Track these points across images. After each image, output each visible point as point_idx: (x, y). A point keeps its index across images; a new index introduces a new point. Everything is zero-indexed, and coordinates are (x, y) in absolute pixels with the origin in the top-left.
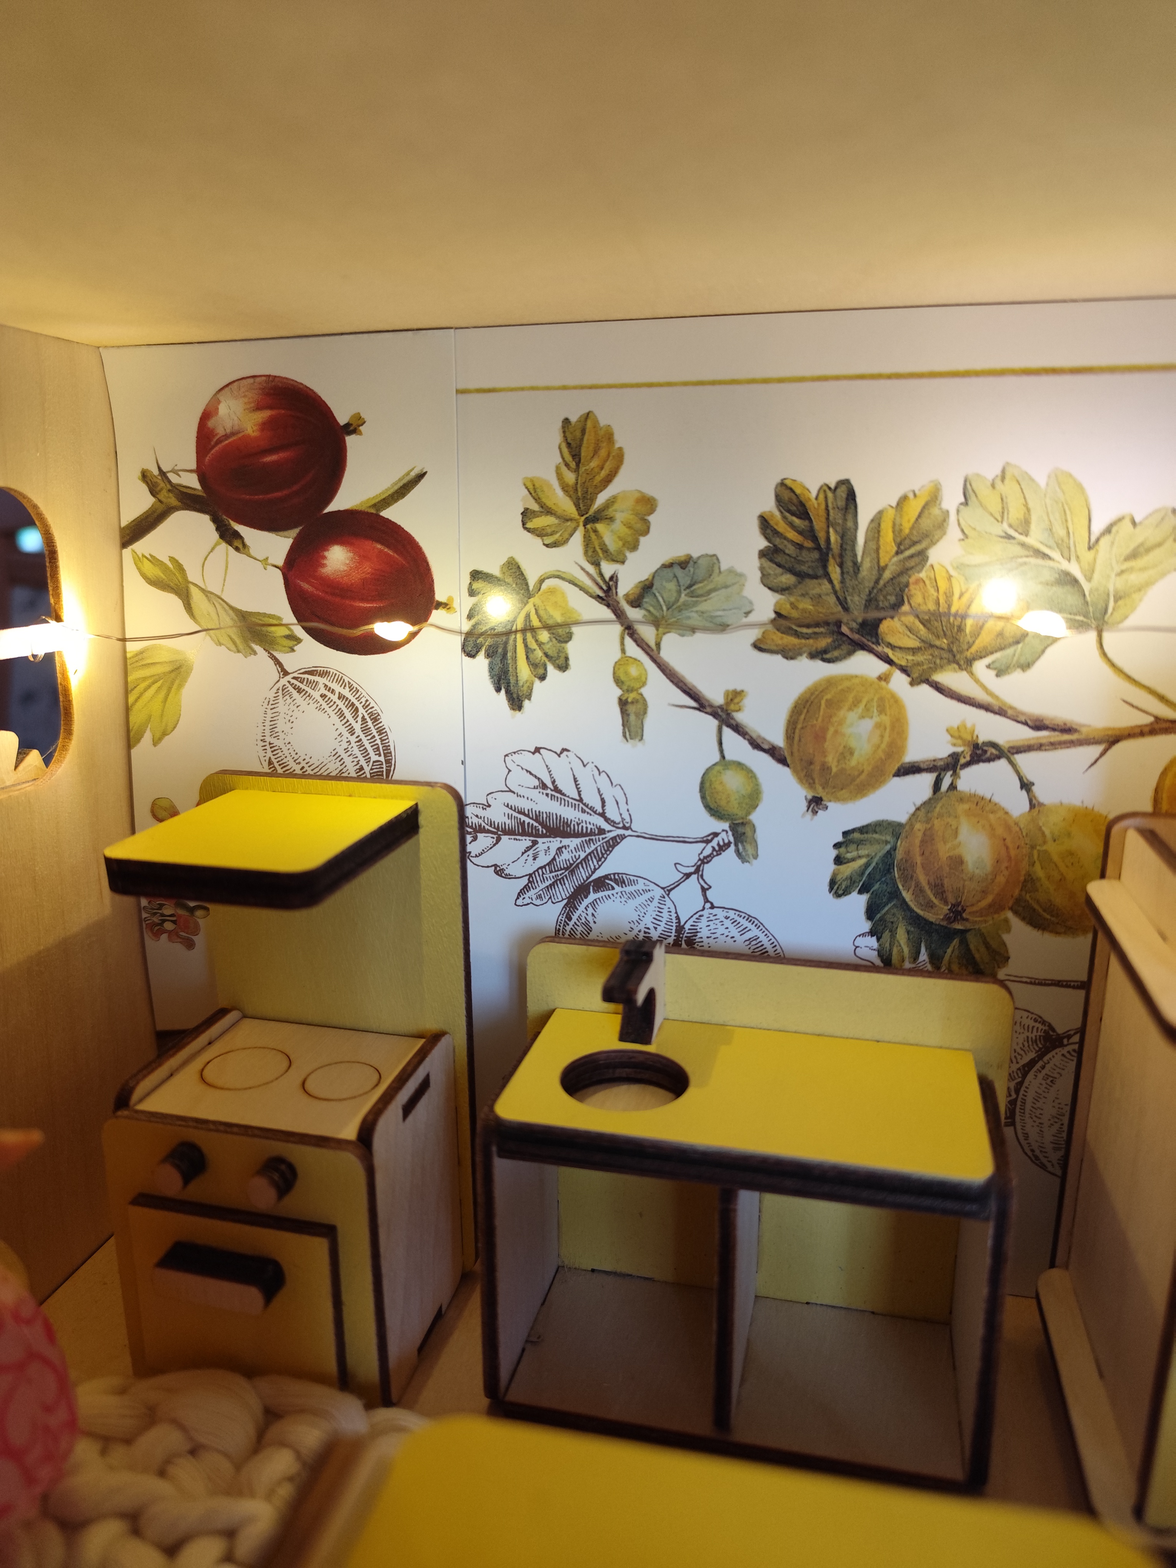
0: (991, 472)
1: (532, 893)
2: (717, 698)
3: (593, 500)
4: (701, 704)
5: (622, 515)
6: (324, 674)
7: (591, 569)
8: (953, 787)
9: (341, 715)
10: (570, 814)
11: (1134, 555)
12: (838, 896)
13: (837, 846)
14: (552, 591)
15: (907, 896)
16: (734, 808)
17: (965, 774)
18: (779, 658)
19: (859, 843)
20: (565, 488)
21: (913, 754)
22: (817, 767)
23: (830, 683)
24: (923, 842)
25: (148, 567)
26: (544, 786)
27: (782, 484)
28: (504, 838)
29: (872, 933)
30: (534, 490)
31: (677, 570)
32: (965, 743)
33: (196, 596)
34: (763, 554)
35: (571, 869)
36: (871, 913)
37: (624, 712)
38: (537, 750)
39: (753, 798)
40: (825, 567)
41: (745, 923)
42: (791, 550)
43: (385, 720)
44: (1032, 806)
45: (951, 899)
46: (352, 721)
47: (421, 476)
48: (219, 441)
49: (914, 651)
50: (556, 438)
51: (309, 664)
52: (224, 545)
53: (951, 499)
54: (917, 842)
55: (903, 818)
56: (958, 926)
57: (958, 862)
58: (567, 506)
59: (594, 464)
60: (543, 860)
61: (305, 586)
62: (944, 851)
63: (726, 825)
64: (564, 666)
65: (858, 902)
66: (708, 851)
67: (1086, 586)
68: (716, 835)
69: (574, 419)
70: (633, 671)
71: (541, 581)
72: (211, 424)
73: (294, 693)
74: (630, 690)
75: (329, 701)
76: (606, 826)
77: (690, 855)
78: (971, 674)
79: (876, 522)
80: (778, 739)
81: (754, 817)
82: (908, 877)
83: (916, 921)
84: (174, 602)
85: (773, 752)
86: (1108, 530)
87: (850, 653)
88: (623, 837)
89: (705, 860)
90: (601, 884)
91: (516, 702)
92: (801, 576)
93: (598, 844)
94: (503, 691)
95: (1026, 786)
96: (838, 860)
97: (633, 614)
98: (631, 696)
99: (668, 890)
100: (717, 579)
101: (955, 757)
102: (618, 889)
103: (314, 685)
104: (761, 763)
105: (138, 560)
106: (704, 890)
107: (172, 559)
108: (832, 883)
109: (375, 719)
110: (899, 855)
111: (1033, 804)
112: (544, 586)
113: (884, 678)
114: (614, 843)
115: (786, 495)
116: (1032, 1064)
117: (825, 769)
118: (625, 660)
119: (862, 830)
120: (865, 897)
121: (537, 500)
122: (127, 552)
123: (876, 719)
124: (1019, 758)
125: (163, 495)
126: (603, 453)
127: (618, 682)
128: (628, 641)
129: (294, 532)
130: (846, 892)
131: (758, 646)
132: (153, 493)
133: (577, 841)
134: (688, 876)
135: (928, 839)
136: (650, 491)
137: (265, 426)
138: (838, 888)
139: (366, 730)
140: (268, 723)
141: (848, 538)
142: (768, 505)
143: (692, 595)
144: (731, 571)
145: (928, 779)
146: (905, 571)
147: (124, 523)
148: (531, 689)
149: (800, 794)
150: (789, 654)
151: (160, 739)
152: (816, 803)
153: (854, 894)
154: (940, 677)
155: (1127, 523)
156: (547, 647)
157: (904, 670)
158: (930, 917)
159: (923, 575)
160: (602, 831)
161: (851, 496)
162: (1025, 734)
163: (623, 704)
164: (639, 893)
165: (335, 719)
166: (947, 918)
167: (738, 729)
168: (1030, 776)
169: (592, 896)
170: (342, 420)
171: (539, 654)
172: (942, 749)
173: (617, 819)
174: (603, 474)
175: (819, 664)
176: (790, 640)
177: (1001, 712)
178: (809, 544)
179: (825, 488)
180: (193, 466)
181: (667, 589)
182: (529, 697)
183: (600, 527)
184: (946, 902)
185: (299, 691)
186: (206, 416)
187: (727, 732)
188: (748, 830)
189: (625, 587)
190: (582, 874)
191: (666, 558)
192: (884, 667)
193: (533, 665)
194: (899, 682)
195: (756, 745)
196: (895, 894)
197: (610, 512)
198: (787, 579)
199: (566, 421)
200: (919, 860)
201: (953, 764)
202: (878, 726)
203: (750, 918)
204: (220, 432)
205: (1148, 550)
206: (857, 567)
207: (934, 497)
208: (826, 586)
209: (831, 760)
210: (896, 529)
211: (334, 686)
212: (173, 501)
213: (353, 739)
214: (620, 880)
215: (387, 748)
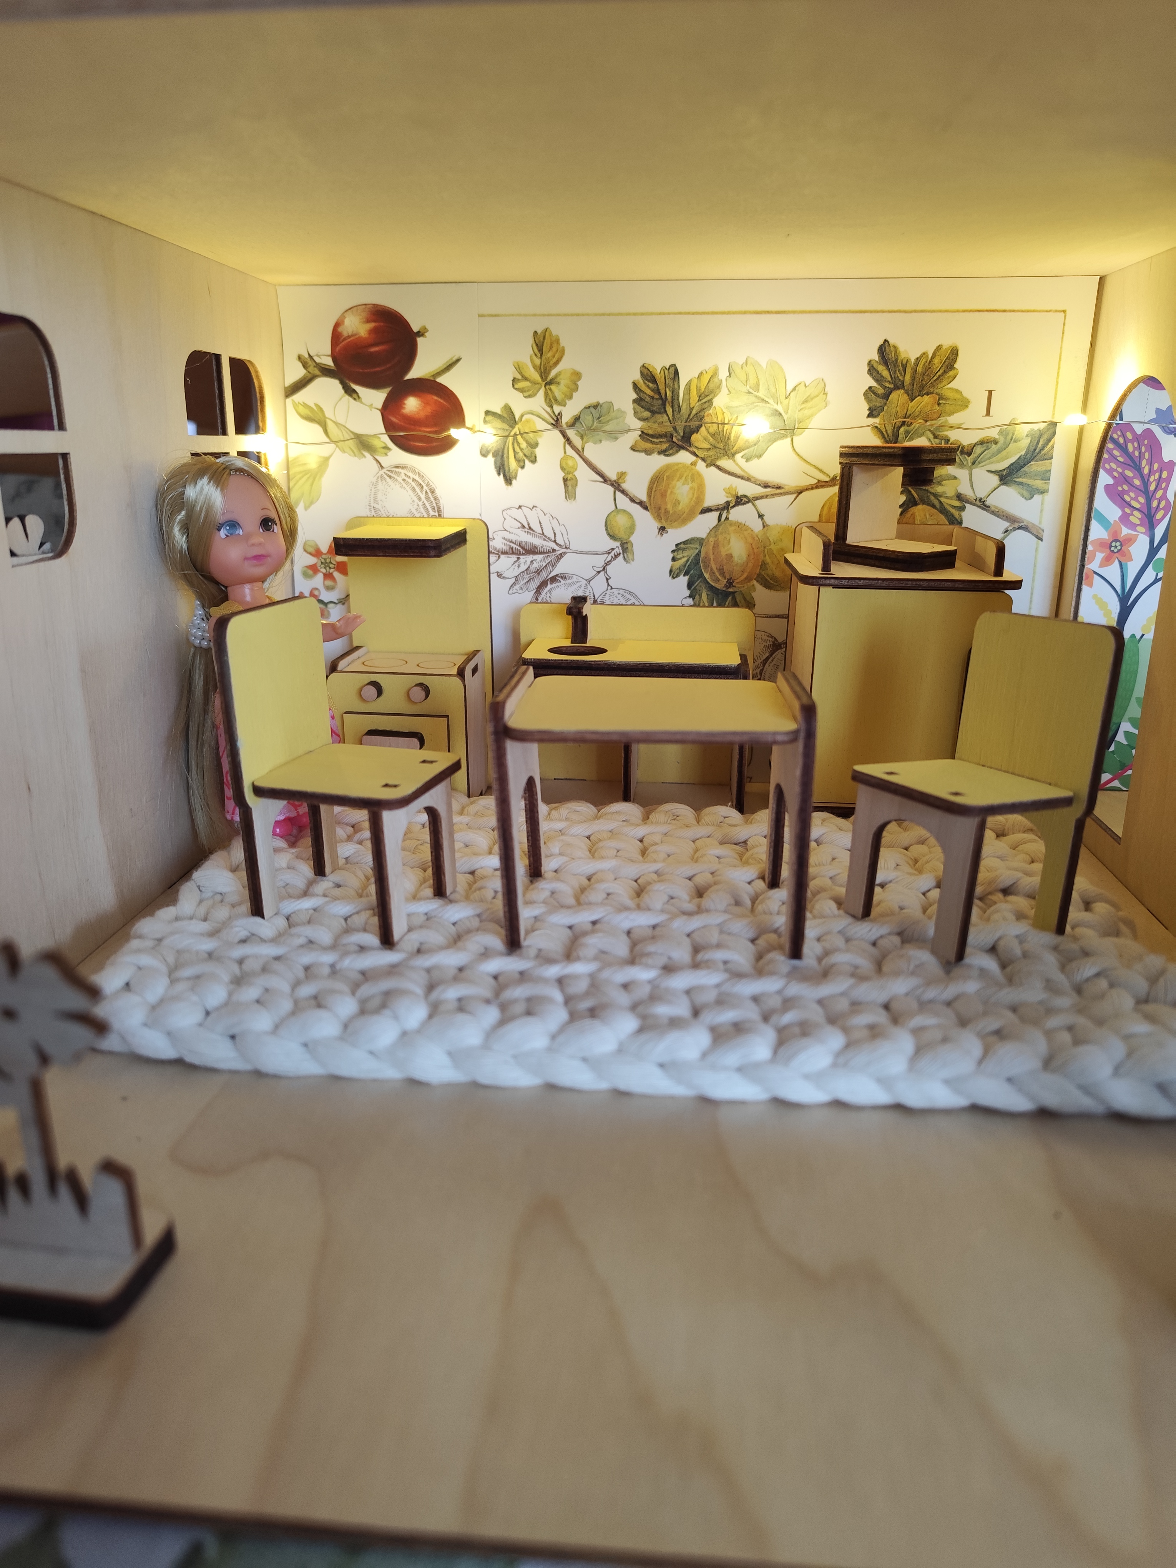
0: (741, 361)
1: (517, 587)
2: (613, 476)
3: (549, 374)
4: (605, 480)
5: (564, 381)
6: (404, 468)
7: (548, 409)
8: (727, 518)
9: (414, 490)
10: (537, 542)
11: (806, 401)
12: (674, 578)
13: (673, 551)
14: (528, 421)
15: (707, 576)
16: (622, 535)
17: (732, 511)
18: (643, 454)
19: (684, 549)
20: (535, 367)
21: (707, 504)
22: (662, 511)
23: (668, 467)
24: (714, 547)
25: (301, 409)
26: (524, 527)
27: (643, 366)
28: (502, 557)
29: (690, 596)
30: (519, 368)
31: (592, 409)
32: (733, 496)
33: (330, 425)
34: (634, 401)
35: (538, 572)
36: (689, 586)
37: (566, 485)
38: (520, 507)
39: (631, 529)
40: (665, 408)
41: (628, 596)
42: (648, 399)
43: (438, 493)
44: (764, 527)
45: (728, 577)
46: (420, 493)
47: (458, 360)
48: (345, 339)
49: (708, 450)
50: (530, 340)
51: (396, 463)
52: (347, 397)
53: (723, 374)
54: (711, 547)
55: (704, 536)
56: (731, 590)
57: (730, 556)
58: (536, 376)
59: (550, 354)
60: (523, 568)
61: (394, 419)
62: (724, 551)
63: (618, 544)
64: (534, 461)
65: (683, 580)
66: (609, 558)
67: (785, 417)
68: (613, 549)
69: (539, 332)
70: (570, 463)
71: (522, 416)
72: (340, 329)
73: (388, 479)
74: (569, 473)
75: (407, 483)
76: (556, 547)
77: (600, 561)
78: (734, 461)
79: (688, 385)
80: (644, 498)
81: (632, 539)
82: (707, 566)
83: (711, 588)
84: (317, 429)
85: (641, 504)
86: (794, 389)
87: (677, 452)
88: (565, 553)
89: (607, 564)
90: (554, 579)
91: (508, 481)
92: (653, 413)
93: (552, 557)
94: (502, 475)
95: (761, 516)
96: (674, 559)
97: (571, 433)
98: (569, 477)
99: (589, 581)
100: (612, 414)
101: (728, 503)
102: (563, 582)
103: (399, 474)
104: (635, 509)
105: (295, 406)
106: (607, 580)
107: (316, 405)
108: (671, 571)
109: (433, 492)
110: (702, 555)
111: (764, 526)
112: (524, 419)
113: (694, 464)
114: (561, 556)
115: (645, 371)
116: (768, 658)
117: (667, 511)
118: (566, 457)
119: (685, 543)
120: (687, 578)
121: (520, 373)
122: (289, 401)
123: (690, 485)
124: (757, 502)
125: (311, 369)
126: (554, 349)
127: (562, 469)
128: (567, 446)
129: (388, 390)
130: (678, 575)
131: (633, 449)
132: (305, 366)
133: (541, 556)
134: (599, 572)
135: (716, 546)
136: (578, 369)
137: (371, 331)
138: (673, 574)
139: (427, 498)
140: (372, 496)
141: (675, 393)
142: (637, 377)
143: (600, 422)
144: (619, 410)
145: (716, 514)
146: (702, 410)
147: (287, 385)
148: (516, 474)
149: (655, 525)
150: (648, 452)
151: (309, 507)
152: (662, 529)
153: (681, 576)
154: (719, 463)
155: (802, 386)
156: (525, 451)
157: (703, 459)
158: (718, 586)
159: (711, 412)
160: (554, 550)
161: (676, 372)
162: (760, 490)
163: (565, 480)
164: (574, 583)
165: (411, 492)
166: (726, 586)
167: (623, 492)
168: (762, 512)
169: (549, 587)
170: (415, 329)
171: (521, 455)
172: (721, 500)
173: (563, 544)
174: (555, 360)
175: (662, 457)
176: (649, 445)
177: (748, 479)
178: (656, 396)
179: (664, 369)
180: (329, 352)
181: (587, 419)
182: (515, 478)
183: (553, 387)
184: (725, 578)
185: (390, 477)
186: (337, 326)
187: (618, 494)
188: (629, 546)
189: (566, 419)
190: (544, 575)
191: (587, 403)
192: (693, 458)
193: (518, 460)
194: (701, 465)
195: (632, 500)
196: (701, 575)
197: (558, 380)
198: (647, 414)
199: (536, 332)
200: (712, 557)
201: (727, 507)
202: (691, 488)
203: (630, 593)
204: (345, 334)
205: (812, 399)
206: (680, 408)
207: (715, 374)
208: (665, 417)
209: (669, 507)
210: (698, 389)
211: (410, 474)
212: (317, 372)
213: (420, 503)
214: (564, 577)
215: (439, 508)
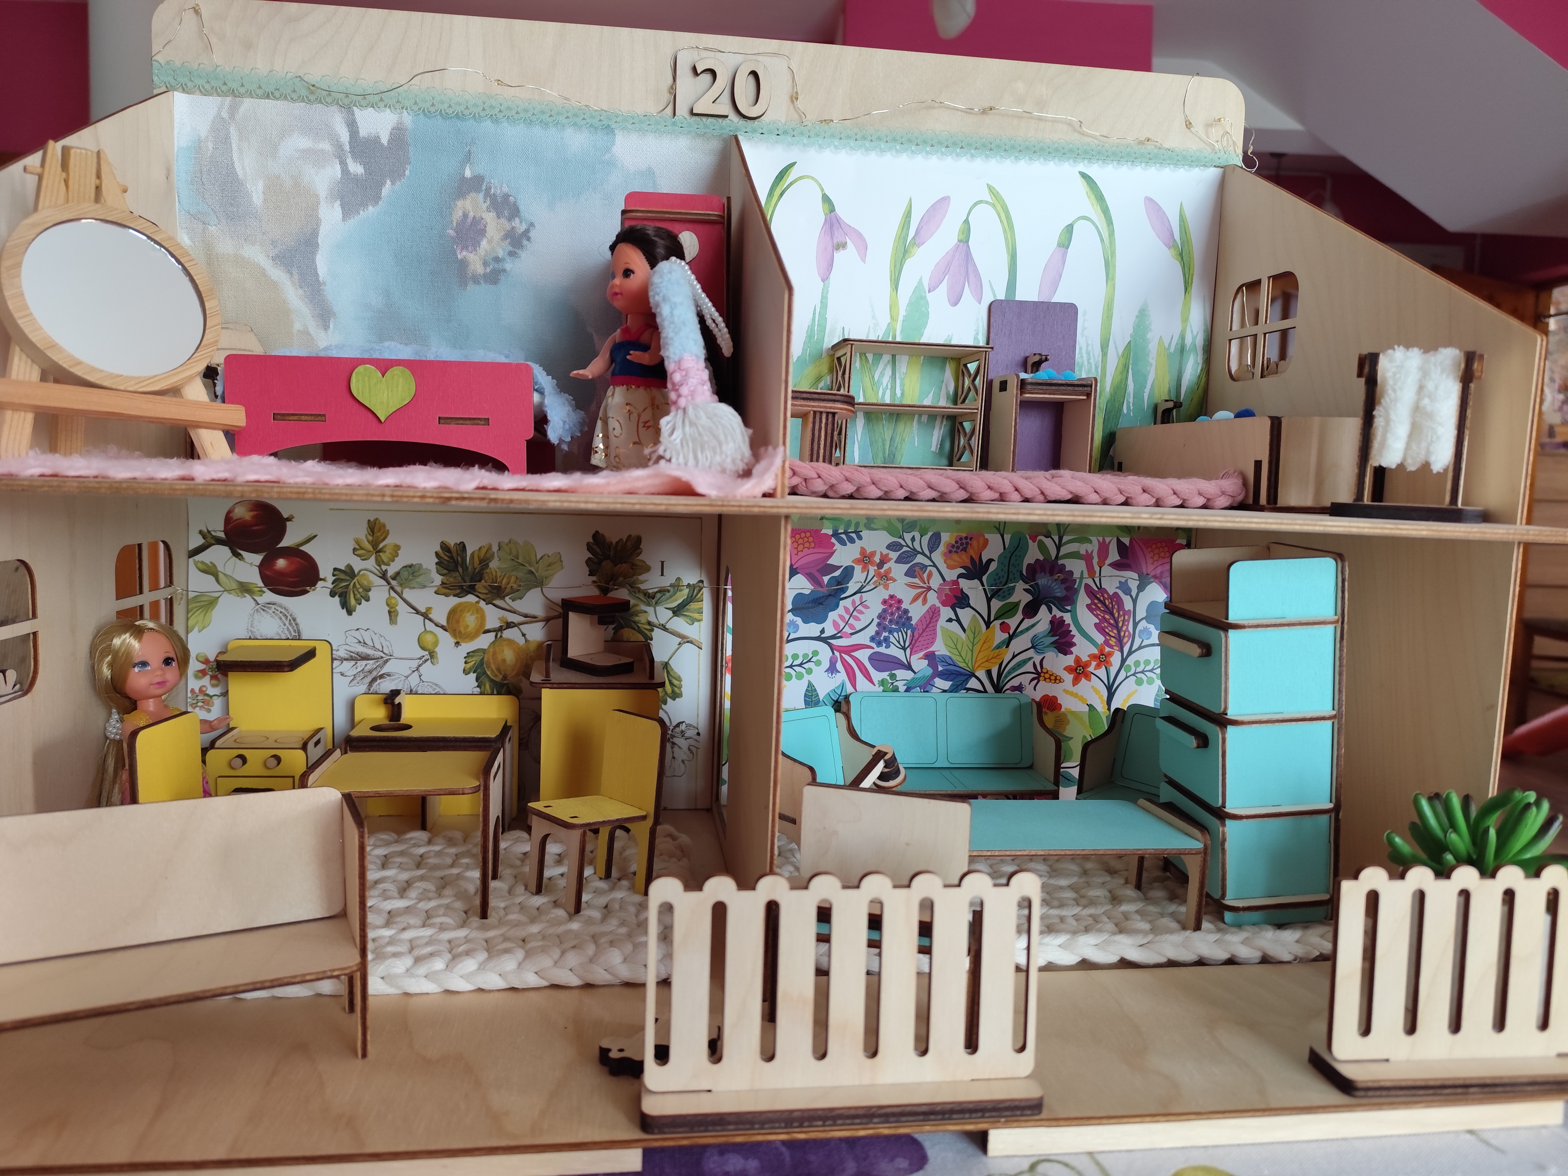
0: (507, 541)
1: (355, 682)
2: (423, 610)
3: (378, 545)
4: (418, 612)
5: (389, 550)
6: (274, 604)
7: (378, 568)
8: (501, 636)
9: (281, 619)
10: (370, 652)
11: (549, 566)
12: (466, 674)
13: (465, 658)
14: (363, 575)
15: (489, 673)
16: (430, 647)
17: (505, 632)
18: (443, 596)
19: (472, 656)
20: (368, 541)
21: (487, 627)
22: (457, 632)
23: (460, 604)
24: (493, 655)
25: (200, 565)
26: (360, 642)
27: (442, 542)
28: (345, 662)
29: (478, 686)
30: (357, 542)
31: (408, 568)
32: (504, 622)
33: (221, 576)
34: (437, 564)
35: (370, 672)
36: (477, 680)
37: (390, 615)
38: (358, 629)
39: (436, 643)
40: (457, 568)
41: (435, 687)
42: (446, 562)
43: (298, 620)
44: (526, 641)
45: (503, 674)
46: (285, 621)
47: (315, 536)
48: (234, 521)
49: (486, 594)
50: (366, 525)
51: (268, 601)
52: (234, 558)
53: (495, 548)
54: (491, 655)
55: (486, 647)
56: (506, 682)
57: (504, 661)
58: (370, 547)
59: (379, 534)
60: (359, 669)
61: (268, 573)
62: (500, 657)
63: (427, 653)
64: (368, 600)
65: (473, 676)
66: (421, 662)
67: (537, 574)
68: (424, 656)
69: (372, 520)
70: (393, 601)
71: (360, 571)
72: (231, 515)
73: (262, 611)
74: (392, 608)
75: (276, 614)
76: (383, 655)
77: (415, 664)
78: (505, 601)
79: (472, 554)
80: (444, 623)
81: (436, 650)
82: (488, 667)
83: (491, 681)
84: (211, 578)
85: (442, 627)
86: (541, 558)
87: (467, 595)
88: (390, 659)
89: (420, 666)
90: (381, 677)
91: (350, 613)
92: (450, 571)
93: (381, 662)
94: (345, 609)
95: (524, 635)
96: (466, 663)
97: (393, 583)
98: (392, 610)
99: (407, 677)
100: (422, 571)
101: (501, 627)
102: (388, 678)
103: (270, 608)
104: (438, 631)
105: (196, 563)
106: (420, 676)
107: (211, 562)
108: (464, 670)
109: (294, 620)
110: (485, 660)
112: (361, 573)
113: (477, 602)
114: (386, 661)
115: (444, 546)
116: (532, 727)
117: (460, 632)
118: (390, 597)
119: (473, 652)
120: (475, 674)
121: (359, 545)
122: (191, 560)
123: (476, 616)
124: (521, 627)
125: (209, 539)
126: (382, 531)
127: (388, 605)
128: (391, 591)
129: (264, 554)
130: (469, 673)
131: (436, 593)
132: (204, 538)
133: (373, 661)
134: (414, 671)
135: (494, 654)
136: (398, 543)
137: (253, 517)
138: (466, 672)
139: (290, 624)
140: (250, 623)
141: (464, 559)
142: (438, 549)
143: (414, 576)
144: (426, 569)
145: (494, 634)
146: (482, 569)
147: (190, 549)
148: (355, 608)
149: (453, 641)
150: (447, 595)
151: (202, 630)
152: (457, 644)
153: (472, 674)
154: (495, 602)
155: (546, 557)
156: (362, 594)
157: (484, 600)
158: (497, 680)
159: (488, 571)
160: (382, 657)
161: (464, 546)
162: (522, 619)
163: (390, 612)
164: (396, 679)
165: (278, 620)
166: (502, 679)
167: (430, 620)
168: (525, 632)
169: (379, 681)
170: (285, 516)
171: (358, 596)
172: (497, 624)
173: (388, 653)
174: (382, 537)
175: (456, 598)
176: (447, 591)
177: (514, 612)
178: (452, 561)
179: (456, 544)
180: (223, 529)
181: (405, 574)
182: (355, 611)
183: (381, 554)
184: (501, 674)
185: (264, 610)
186: (229, 512)
187: (427, 621)
188: (434, 654)
189: (390, 573)
190: (374, 674)
191: (404, 565)
192: (477, 599)
193: (356, 599)
194: (482, 604)
195: (437, 625)
196: (485, 673)
197: (384, 549)
198: (445, 571)
199: (369, 520)
200: (492, 661)
201: (501, 629)
202: (476, 618)
203: (436, 685)
204: (235, 518)
205: (553, 564)
206: (467, 568)
207: (490, 548)
208: (458, 574)
209: (462, 629)
210: (479, 557)
211: (278, 608)
212: (213, 542)
213: (285, 627)
214: (389, 675)
215: (299, 631)
